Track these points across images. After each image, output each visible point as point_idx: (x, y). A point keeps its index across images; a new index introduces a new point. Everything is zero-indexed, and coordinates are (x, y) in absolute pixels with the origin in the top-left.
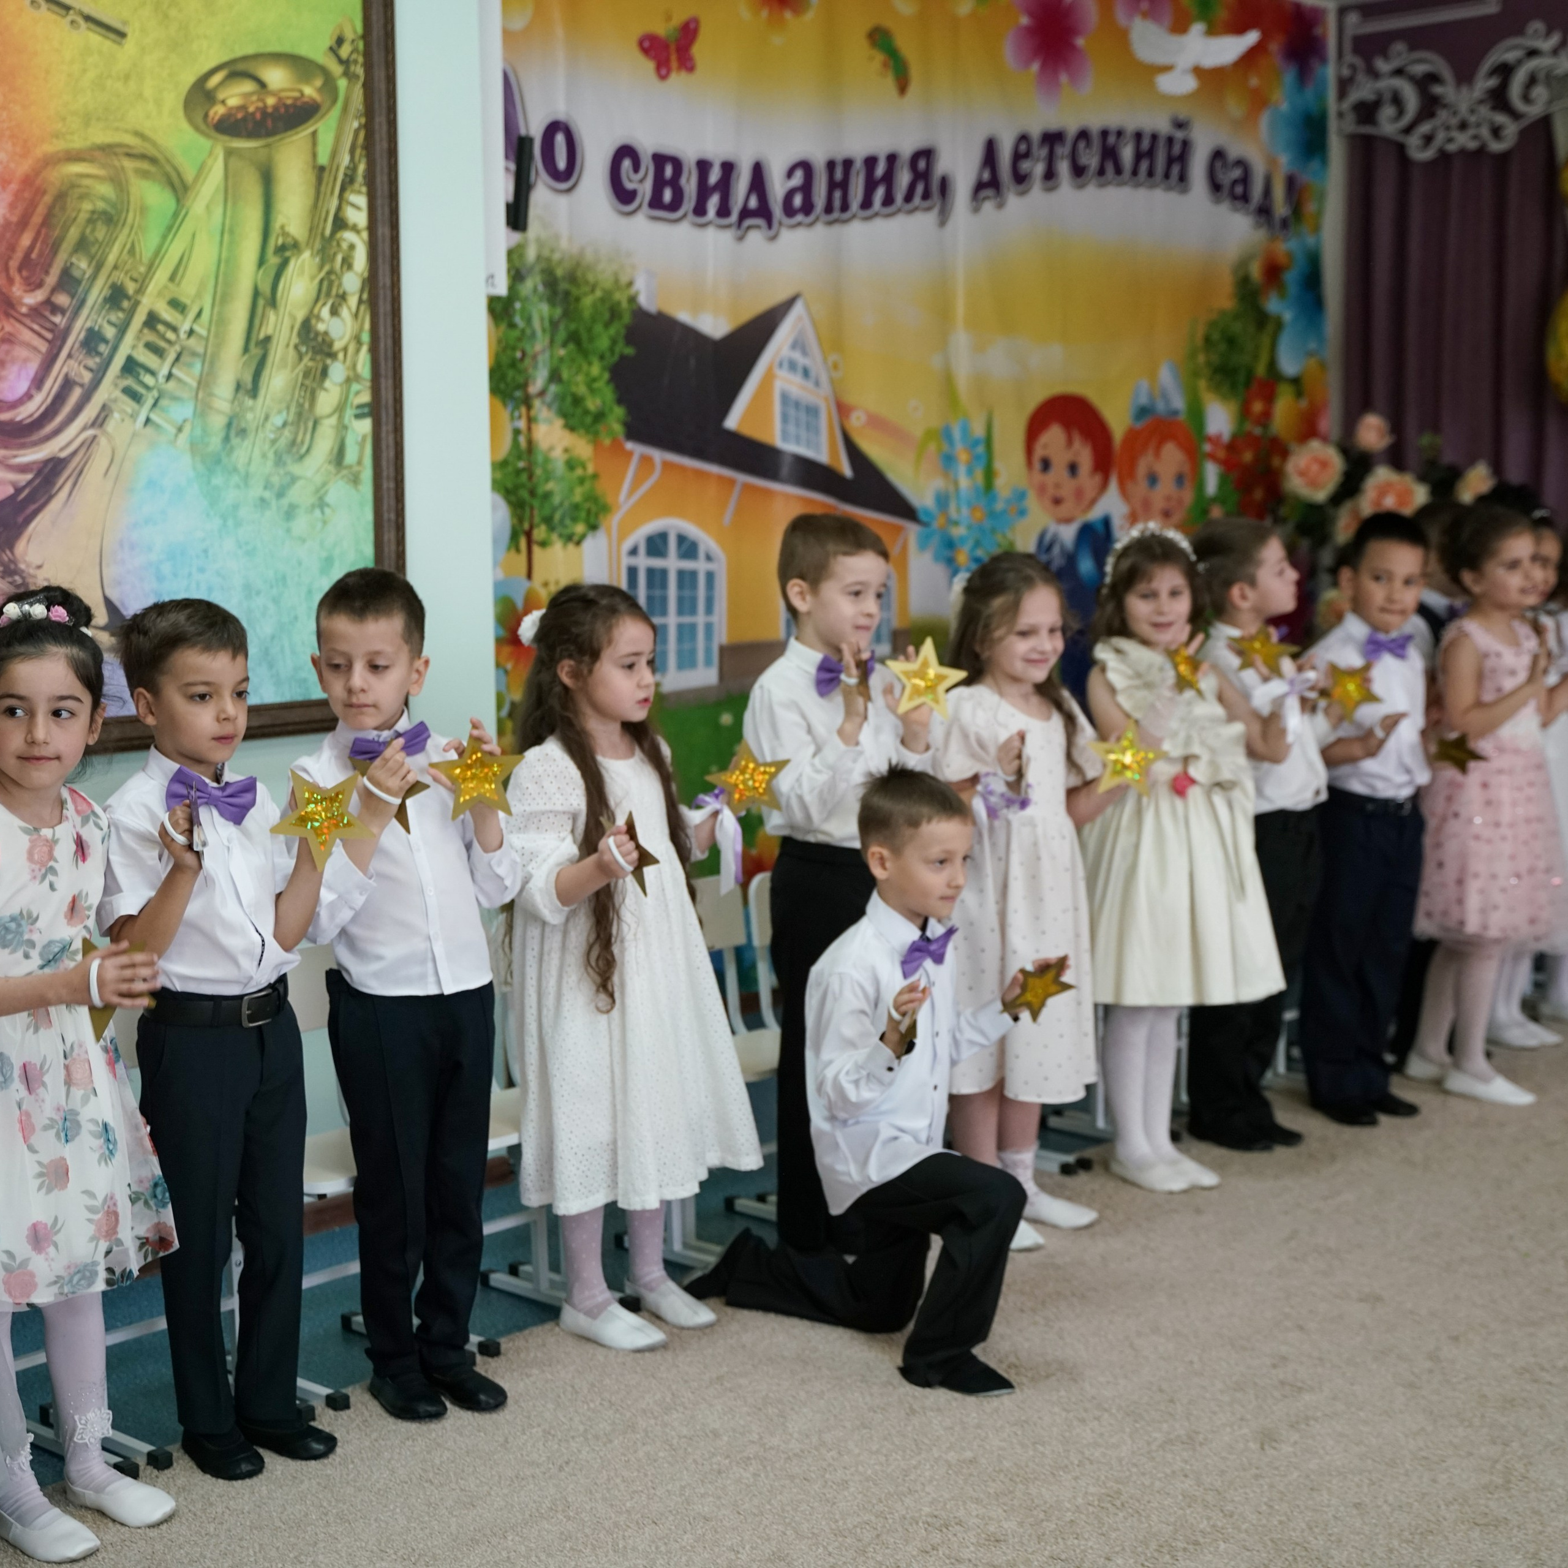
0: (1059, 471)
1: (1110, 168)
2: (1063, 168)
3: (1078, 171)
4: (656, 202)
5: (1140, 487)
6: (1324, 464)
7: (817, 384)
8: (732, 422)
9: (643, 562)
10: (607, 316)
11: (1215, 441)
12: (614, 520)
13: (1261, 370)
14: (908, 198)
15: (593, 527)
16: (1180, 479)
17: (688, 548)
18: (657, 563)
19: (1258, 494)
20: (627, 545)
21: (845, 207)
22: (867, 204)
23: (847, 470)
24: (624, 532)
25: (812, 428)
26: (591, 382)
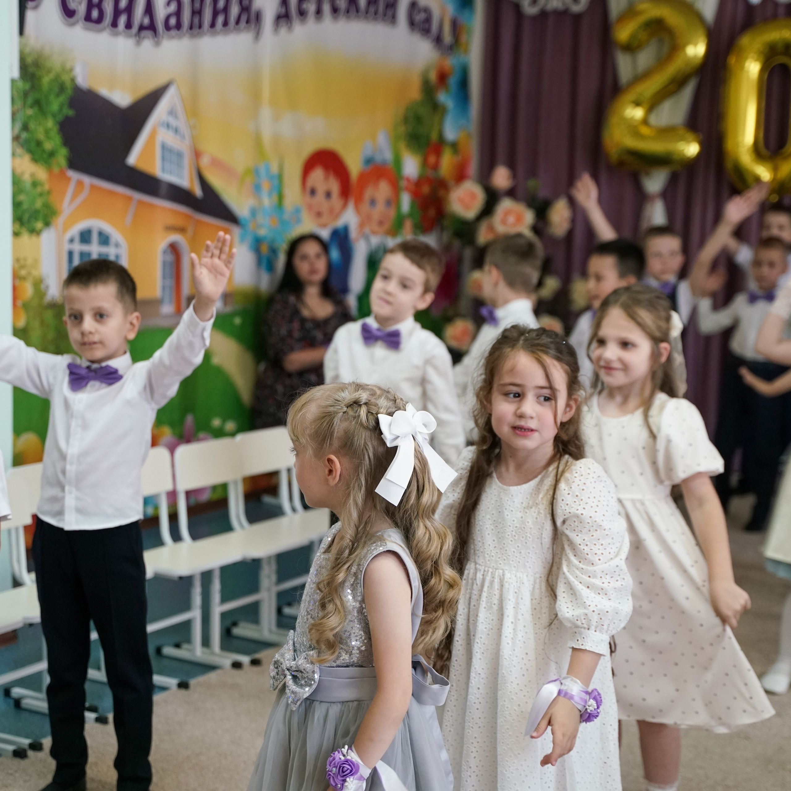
0: (320, 196)
1: (353, 9)
2: (326, 8)
3: (335, 10)
4: (88, 18)
5: (365, 207)
6: (473, 196)
7: (183, 137)
8: (132, 159)
9: (77, 247)
10: (56, 90)
11: (408, 180)
12: (60, 221)
13: (434, 136)
14: (238, 22)
15: (47, 224)
16: (388, 203)
17: (104, 239)
18: (85, 248)
19: (432, 212)
20: (68, 236)
21: (200, 27)
22: (213, 25)
23: (198, 192)
24: (65, 229)
25: (179, 165)
26: (47, 132)
